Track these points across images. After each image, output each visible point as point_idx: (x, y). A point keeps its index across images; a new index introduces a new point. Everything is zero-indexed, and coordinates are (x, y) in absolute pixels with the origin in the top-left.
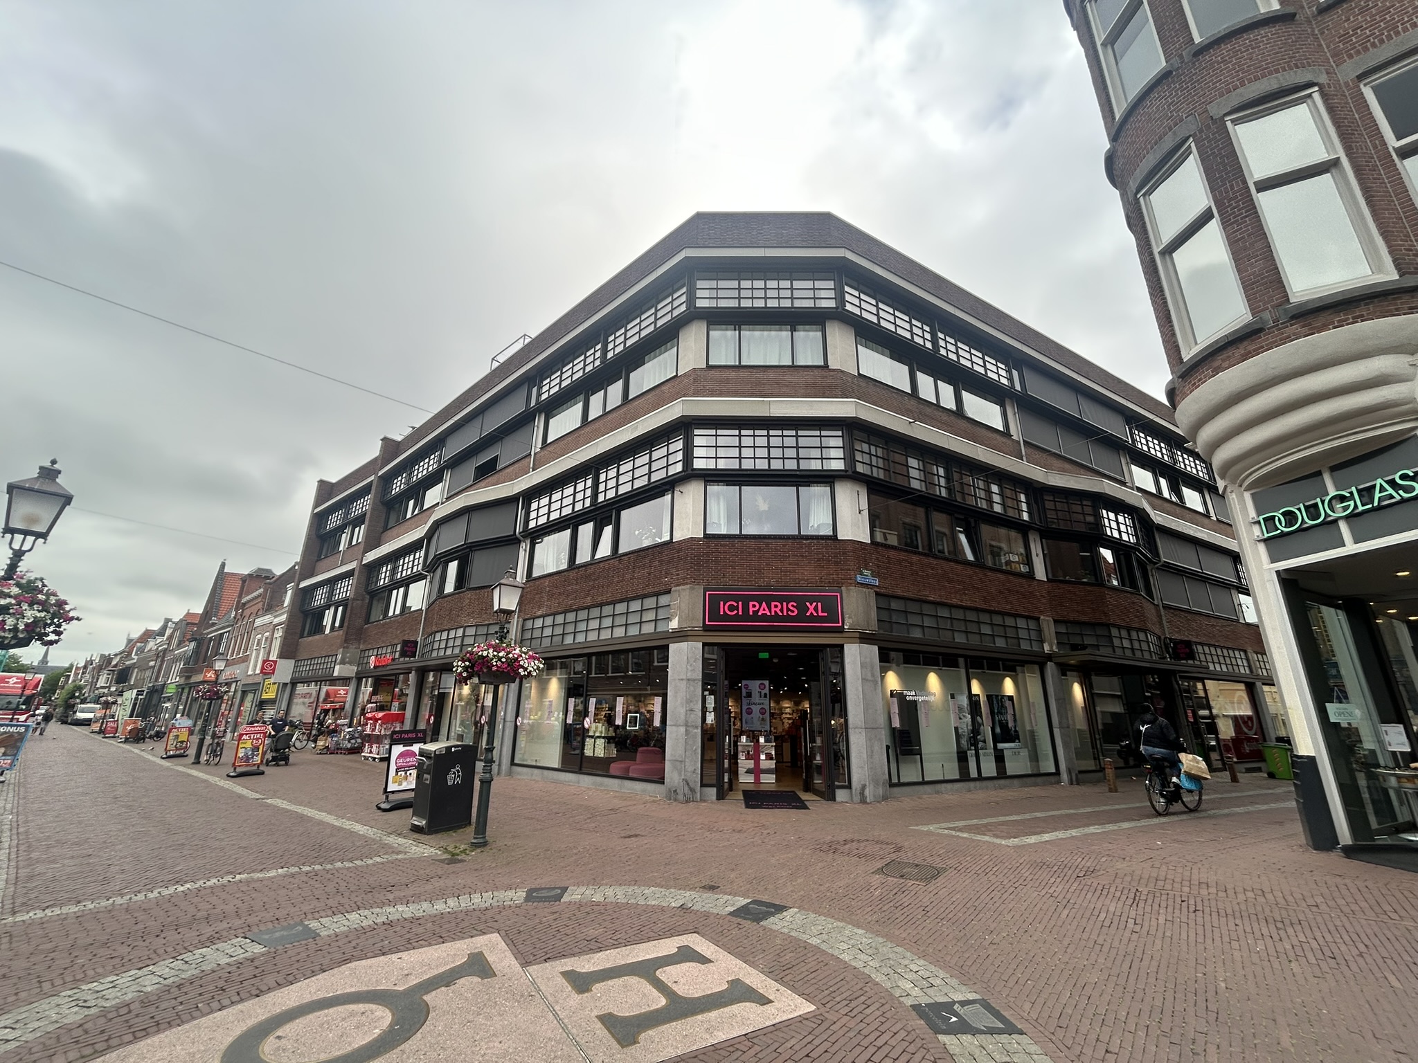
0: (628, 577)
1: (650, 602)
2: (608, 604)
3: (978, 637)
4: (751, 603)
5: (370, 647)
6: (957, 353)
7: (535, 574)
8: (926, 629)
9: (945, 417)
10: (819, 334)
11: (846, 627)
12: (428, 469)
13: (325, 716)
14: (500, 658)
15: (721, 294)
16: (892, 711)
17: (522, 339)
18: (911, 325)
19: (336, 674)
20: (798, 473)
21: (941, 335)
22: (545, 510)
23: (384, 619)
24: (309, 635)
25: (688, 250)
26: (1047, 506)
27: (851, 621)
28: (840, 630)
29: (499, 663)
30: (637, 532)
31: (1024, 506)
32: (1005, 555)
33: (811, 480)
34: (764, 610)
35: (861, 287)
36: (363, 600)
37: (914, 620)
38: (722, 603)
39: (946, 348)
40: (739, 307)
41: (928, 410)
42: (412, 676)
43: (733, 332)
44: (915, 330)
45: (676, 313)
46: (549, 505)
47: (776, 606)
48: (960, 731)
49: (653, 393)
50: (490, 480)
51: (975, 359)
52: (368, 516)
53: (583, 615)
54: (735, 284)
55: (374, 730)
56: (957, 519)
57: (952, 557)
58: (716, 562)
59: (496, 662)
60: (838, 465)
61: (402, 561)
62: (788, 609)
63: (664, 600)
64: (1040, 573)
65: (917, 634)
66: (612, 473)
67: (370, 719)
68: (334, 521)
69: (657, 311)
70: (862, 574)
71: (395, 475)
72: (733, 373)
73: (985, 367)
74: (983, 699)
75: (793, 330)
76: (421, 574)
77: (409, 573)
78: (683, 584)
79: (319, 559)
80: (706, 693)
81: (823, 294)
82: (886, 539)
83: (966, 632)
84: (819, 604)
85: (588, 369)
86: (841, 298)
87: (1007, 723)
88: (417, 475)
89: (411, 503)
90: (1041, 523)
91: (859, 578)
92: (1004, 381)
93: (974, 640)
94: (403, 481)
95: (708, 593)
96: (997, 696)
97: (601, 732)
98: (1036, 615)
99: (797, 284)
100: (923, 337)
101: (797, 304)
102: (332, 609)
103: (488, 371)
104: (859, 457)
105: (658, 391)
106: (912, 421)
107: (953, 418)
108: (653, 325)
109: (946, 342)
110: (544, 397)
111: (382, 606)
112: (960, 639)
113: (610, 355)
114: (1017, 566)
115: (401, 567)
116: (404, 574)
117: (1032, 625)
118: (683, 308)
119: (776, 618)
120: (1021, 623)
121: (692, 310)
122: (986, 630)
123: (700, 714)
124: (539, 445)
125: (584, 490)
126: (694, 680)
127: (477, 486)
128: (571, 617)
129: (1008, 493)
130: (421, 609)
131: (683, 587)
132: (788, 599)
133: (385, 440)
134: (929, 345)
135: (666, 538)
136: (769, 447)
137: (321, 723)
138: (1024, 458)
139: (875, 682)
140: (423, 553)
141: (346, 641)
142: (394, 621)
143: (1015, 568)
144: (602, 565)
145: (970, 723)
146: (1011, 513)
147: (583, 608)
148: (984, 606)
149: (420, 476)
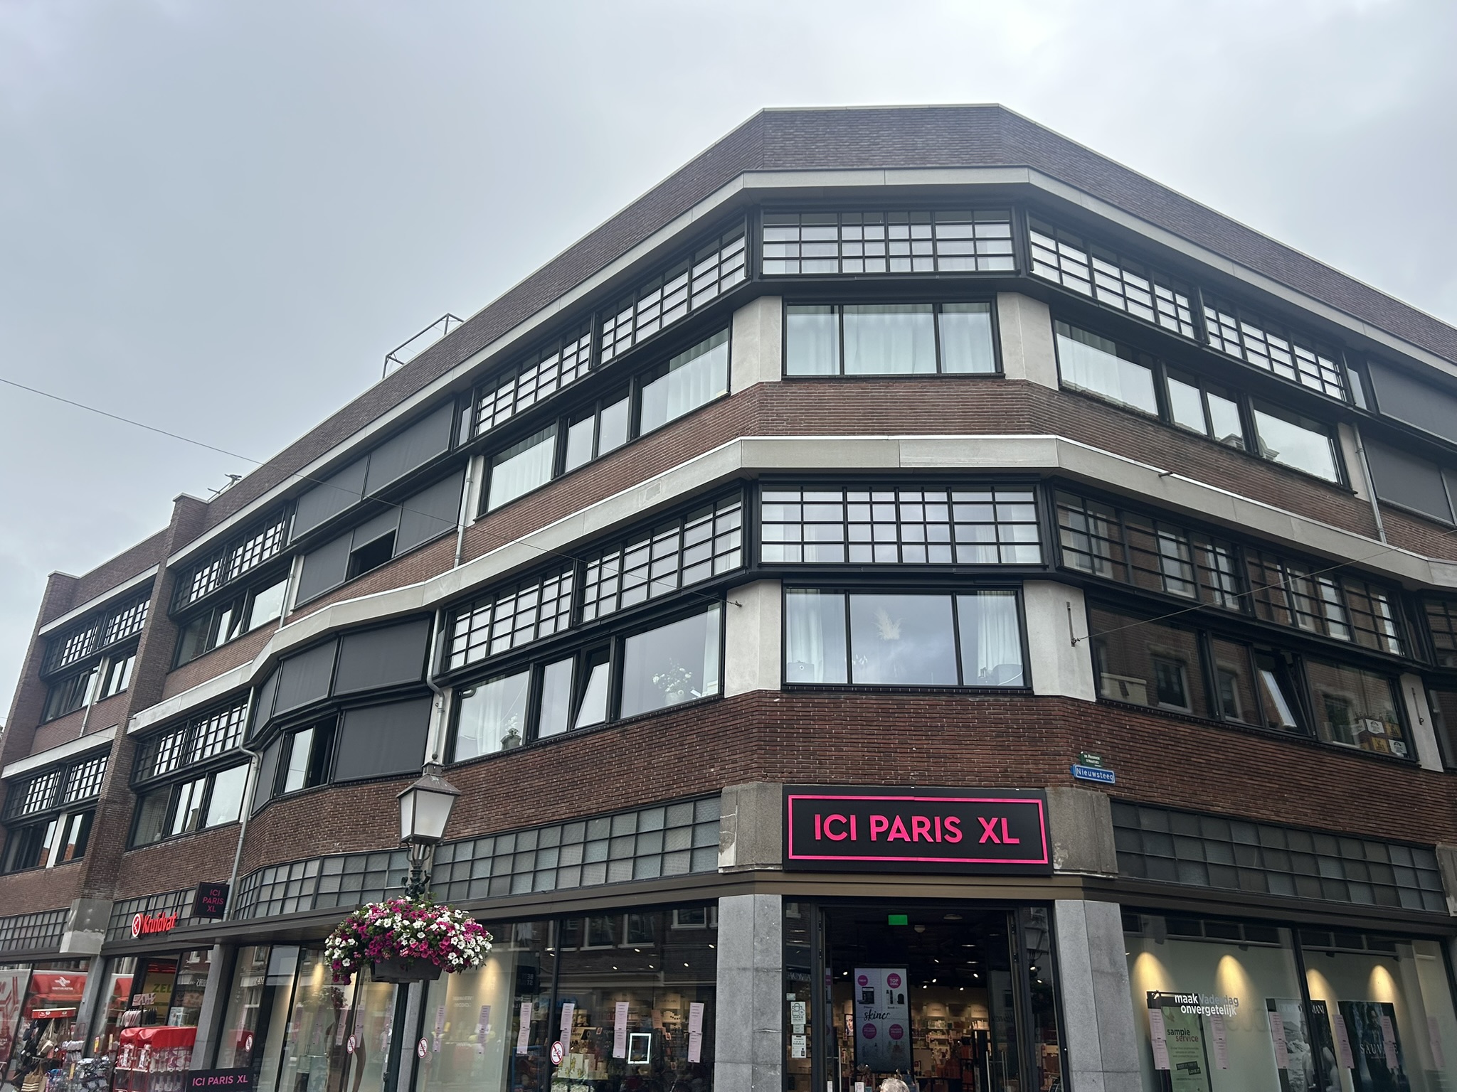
0: (640, 763)
1: (682, 814)
2: (599, 816)
3: (1314, 886)
4: (873, 818)
5: (133, 894)
6: (1241, 345)
7: (460, 757)
8: (1211, 870)
9: (1225, 462)
10: (985, 318)
11: (1056, 866)
12: (261, 554)
13: (41, 1033)
14: (414, 933)
15: (808, 251)
16: (1155, 1036)
17: (443, 323)
18: (1154, 297)
19: (64, 949)
20: (954, 570)
21: (1209, 313)
22: (482, 636)
23: (162, 840)
24: (17, 868)
25: (747, 176)
26: (1433, 627)
27: (1065, 854)
28: (1046, 873)
29: (413, 942)
30: (656, 679)
31: (1389, 629)
32: (1357, 721)
33: (979, 582)
34: (898, 831)
35: (1060, 233)
36: (124, 802)
37: (1187, 851)
38: (818, 817)
39: (1220, 337)
40: (841, 275)
41: (1193, 450)
42: (213, 956)
43: (829, 316)
44: (1162, 306)
45: (726, 286)
46: (491, 625)
47: (921, 824)
48: (1291, 1077)
49: (686, 425)
50: (378, 577)
51: (1275, 354)
52: (143, 642)
53: (551, 837)
54: (831, 233)
55: (135, 1063)
56: (1258, 651)
57: (1254, 726)
58: (807, 737)
59: (408, 939)
60: (1029, 556)
61: (204, 728)
62: (944, 831)
63: (706, 810)
64: (1430, 758)
65: (1194, 879)
66: (611, 569)
67: (129, 1041)
68: (77, 649)
69: (691, 281)
70: (1082, 761)
71: (198, 566)
72: (829, 391)
73: (1295, 367)
74: (1332, 1011)
75: (937, 311)
76: (241, 753)
77: (217, 750)
78: (745, 780)
79: (43, 723)
80: (791, 996)
81: (991, 248)
82: (1125, 693)
83: (1292, 876)
84: (1004, 821)
85: (568, 379)
86: (1022, 253)
87: (1384, 1061)
88: (241, 566)
89: (227, 617)
90: (1423, 657)
91: (1077, 770)
92: (1334, 392)
93: (1309, 891)
94: (213, 577)
95: (791, 797)
96: (1358, 1004)
97: (582, 1073)
98: (1427, 840)
99: (942, 232)
100: (1177, 318)
101: (945, 266)
102: (63, 820)
103: (380, 380)
104: (1068, 540)
105: (695, 421)
106: (1164, 472)
107: (1239, 463)
108: (685, 305)
109: (1220, 325)
110: (485, 427)
111: (159, 814)
112: (1279, 889)
113: (607, 356)
114: (1383, 742)
115: (201, 741)
116: (208, 753)
117: (1421, 861)
118: (740, 276)
119: (921, 846)
120: (1399, 857)
121: (756, 280)
122: (1330, 870)
123: (779, 1039)
124: (474, 514)
125: (558, 599)
126: (768, 971)
127: (354, 588)
128: (528, 841)
129: (1356, 602)
130: (237, 823)
131: (744, 786)
132: (944, 810)
133: (181, 500)
134: (1188, 332)
135: (711, 690)
136: (898, 523)
137: (32, 1048)
138: (1382, 535)
139: (1118, 977)
140: (246, 714)
141: (88, 883)
142: (184, 845)
143: (1380, 747)
144: (589, 740)
145: (1309, 1062)
146: (1365, 641)
147: (552, 825)
148: (1323, 824)
149: (245, 567)
